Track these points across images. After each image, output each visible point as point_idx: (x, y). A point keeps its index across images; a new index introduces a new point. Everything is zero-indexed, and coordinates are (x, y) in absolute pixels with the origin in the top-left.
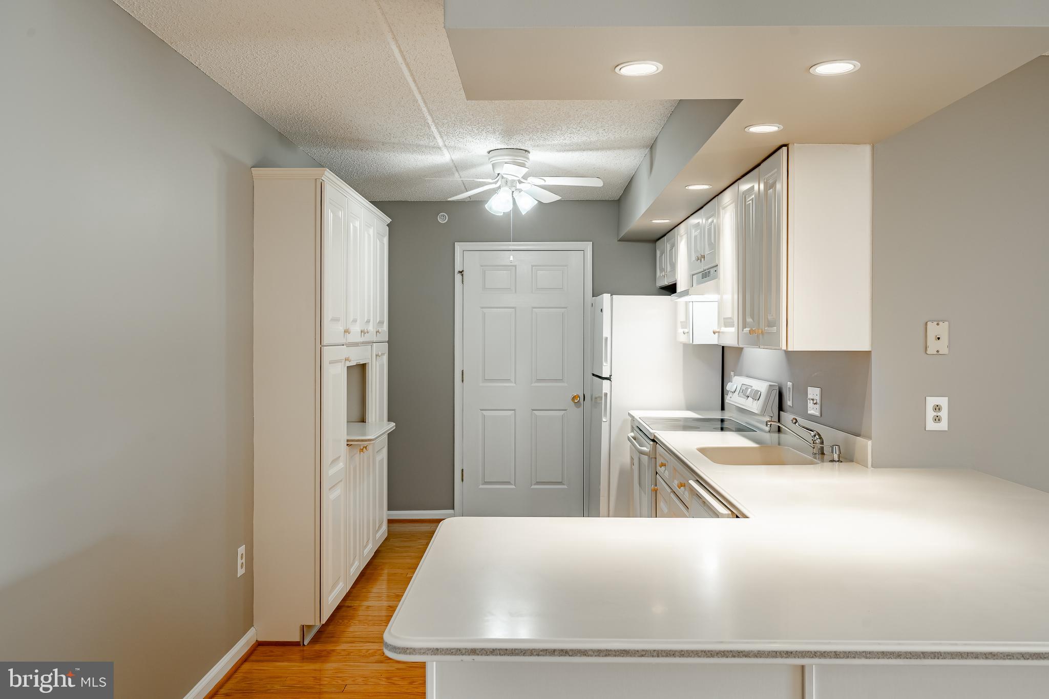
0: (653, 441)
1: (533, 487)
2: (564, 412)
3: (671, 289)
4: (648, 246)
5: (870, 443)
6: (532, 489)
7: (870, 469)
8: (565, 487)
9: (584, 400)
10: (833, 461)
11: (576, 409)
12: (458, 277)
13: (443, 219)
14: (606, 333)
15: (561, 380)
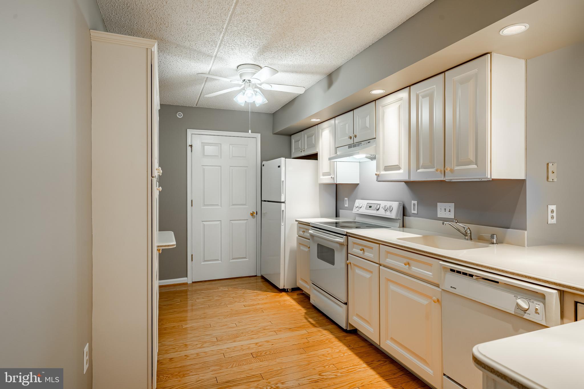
0: (346, 235)
1: (231, 261)
2: (246, 221)
3: (314, 157)
4: (286, 138)
5: (526, 232)
6: (231, 262)
7: (526, 247)
8: (247, 259)
9: (257, 215)
10: (493, 243)
11: (252, 218)
12: (189, 148)
13: (180, 115)
14: (283, 179)
15: (245, 205)
